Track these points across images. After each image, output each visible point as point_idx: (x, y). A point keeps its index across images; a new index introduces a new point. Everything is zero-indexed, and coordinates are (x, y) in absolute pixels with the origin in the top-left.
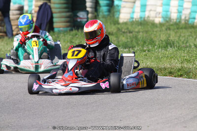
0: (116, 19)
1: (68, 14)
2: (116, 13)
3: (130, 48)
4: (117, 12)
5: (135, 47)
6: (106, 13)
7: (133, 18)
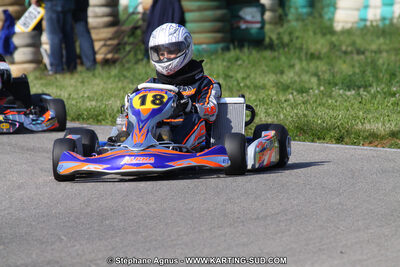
0: (328, 23)
1: (219, 13)
2: (326, 10)
3: (359, 88)
4: (328, 5)
5: (371, 86)
6: (305, 10)
7: (365, 20)
